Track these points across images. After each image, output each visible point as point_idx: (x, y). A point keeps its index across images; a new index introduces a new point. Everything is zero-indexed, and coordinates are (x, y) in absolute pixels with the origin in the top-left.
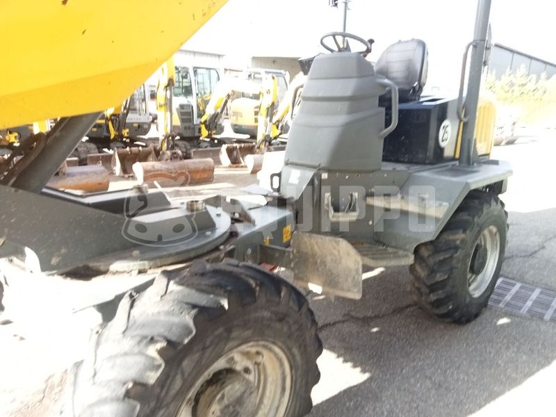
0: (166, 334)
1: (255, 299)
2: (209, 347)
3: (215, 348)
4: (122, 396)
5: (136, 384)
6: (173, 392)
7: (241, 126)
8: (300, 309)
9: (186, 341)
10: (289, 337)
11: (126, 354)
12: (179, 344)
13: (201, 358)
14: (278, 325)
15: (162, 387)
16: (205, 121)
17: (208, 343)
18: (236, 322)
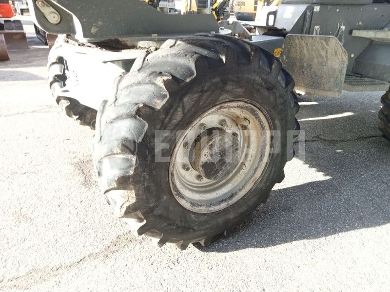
0: (172, 71)
1: (249, 62)
2: (206, 91)
3: (211, 94)
4: (134, 113)
5: (145, 105)
6: (175, 122)
7: (243, 13)
8: (286, 87)
9: (188, 80)
10: (274, 107)
11: (139, 83)
12: (183, 81)
13: (200, 99)
14: (266, 93)
15: (167, 114)
16: (216, 8)
17: (206, 88)
18: (230, 76)
